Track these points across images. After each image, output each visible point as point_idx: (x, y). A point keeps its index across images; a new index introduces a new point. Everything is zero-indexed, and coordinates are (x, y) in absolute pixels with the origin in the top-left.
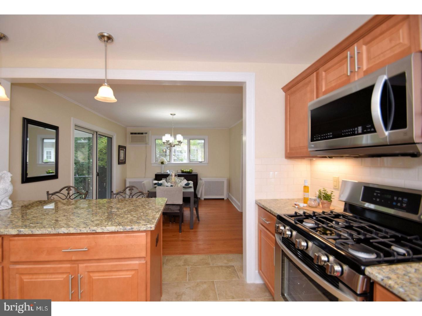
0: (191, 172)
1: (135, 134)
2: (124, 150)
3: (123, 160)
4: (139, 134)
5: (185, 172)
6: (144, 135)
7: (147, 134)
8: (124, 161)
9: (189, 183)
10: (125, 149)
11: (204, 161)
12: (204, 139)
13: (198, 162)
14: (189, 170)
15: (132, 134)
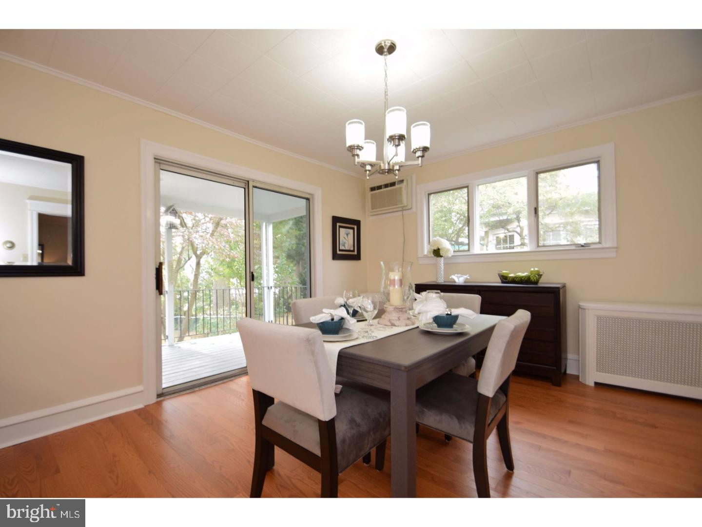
0: (533, 279)
1: (379, 187)
2: (353, 229)
3: (353, 251)
4: (386, 186)
5: (513, 281)
6: (397, 186)
7: (405, 182)
8: (356, 253)
9: (456, 317)
10: (356, 227)
11: (600, 243)
12: (598, 162)
13: (573, 248)
14: (525, 274)
15: (373, 189)
